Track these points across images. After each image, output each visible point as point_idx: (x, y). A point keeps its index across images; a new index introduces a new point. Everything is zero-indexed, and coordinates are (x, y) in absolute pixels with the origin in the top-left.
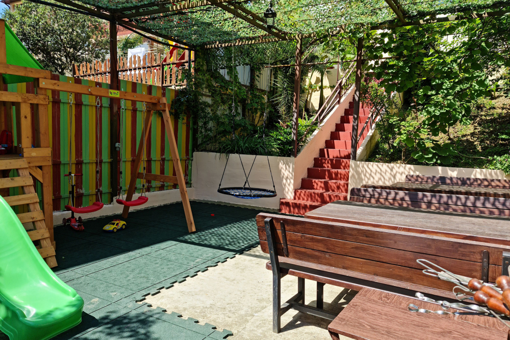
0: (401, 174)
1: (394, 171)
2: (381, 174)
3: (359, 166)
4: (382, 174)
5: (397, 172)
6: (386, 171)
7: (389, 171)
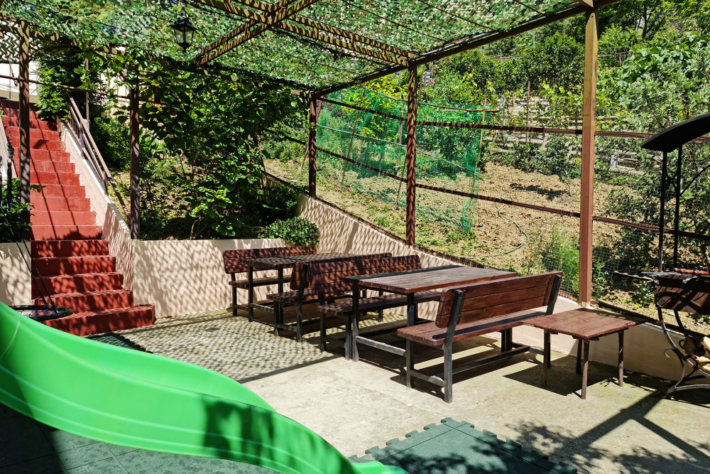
0: (200, 253)
1: (192, 250)
2: (176, 256)
3: (147, 249)
4: (178, 255)
5: (194, 251)
6: (182, 250)
7: (186, 250)
